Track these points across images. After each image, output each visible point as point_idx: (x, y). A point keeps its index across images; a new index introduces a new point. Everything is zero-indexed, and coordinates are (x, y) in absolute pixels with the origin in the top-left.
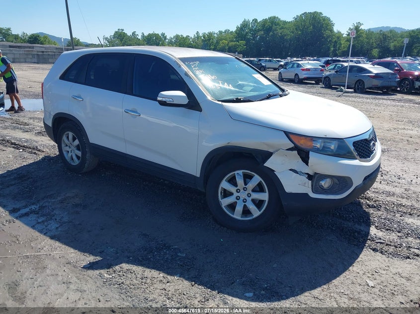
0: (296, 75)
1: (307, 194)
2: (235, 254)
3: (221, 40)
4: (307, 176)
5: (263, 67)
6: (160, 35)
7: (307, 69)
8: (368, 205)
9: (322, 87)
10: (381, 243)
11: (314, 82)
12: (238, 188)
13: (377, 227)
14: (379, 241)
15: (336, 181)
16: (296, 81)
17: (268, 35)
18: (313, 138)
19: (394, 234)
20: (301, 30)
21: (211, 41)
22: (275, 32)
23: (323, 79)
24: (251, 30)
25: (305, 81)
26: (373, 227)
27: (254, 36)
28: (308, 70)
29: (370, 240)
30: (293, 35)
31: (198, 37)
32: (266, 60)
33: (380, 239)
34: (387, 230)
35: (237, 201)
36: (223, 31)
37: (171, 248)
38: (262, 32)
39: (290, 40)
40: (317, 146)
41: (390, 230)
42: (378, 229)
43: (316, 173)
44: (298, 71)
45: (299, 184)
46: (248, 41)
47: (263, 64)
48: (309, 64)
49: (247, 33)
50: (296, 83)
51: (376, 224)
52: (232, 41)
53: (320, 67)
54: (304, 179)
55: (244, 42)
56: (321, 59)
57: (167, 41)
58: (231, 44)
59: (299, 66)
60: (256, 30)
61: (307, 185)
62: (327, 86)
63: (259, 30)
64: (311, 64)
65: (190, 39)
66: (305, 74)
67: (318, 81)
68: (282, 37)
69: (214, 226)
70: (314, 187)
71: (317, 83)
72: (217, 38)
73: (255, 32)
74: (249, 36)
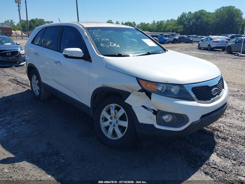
0: (209, 45)
1: (153, 125)
2: (99, 164)
3: (168, 25)
4: (153, 111)
5: (191, 40)
6: (132, 23)
7: (216, 41)
8: (218, 136)
9: (226, 53)
10: (215, 168)
11: (221, 50)
12: (111, 116)
13: (218, 154)
14: (214, 166)
15: (175, 117)
16: (209, 49)
17: (198, 21)
18: (157, 83)
19: (229, 161)
20: (219, 18)
21: (162, 26)
22: (203, 20)
23: (226, 48)
24: (187, 19)
25: (215, 49)
26: (215, 153)
27: (189, 22)
28: (218, 42)
29: (206, 164)
30: (214, 21)
31: (154, 24)
32: (193, 36)
33: (215, 164)
34: (226, 157)
35: (110, 125)
36: (170, 20)
37: (59, 155)
38: (194, 20)
39: (212, 24)
40: (159, 89)
41: (228, 157)
42: (218, 156)
43: (159, 110)
44: (210, 43)
45: (148, 117)
46: (185, 25)
47: (191, 39)
48: (218, 38)
49: (184, 21)
50: (209, 51)
51: (218, 152)
52: (175, 26)
53: (226, 40)
54: (151, 113)
55: (182, 26)
56: (228, 35)
57: (136, 26)
58: (174, 27)
59: (211, 39)
60: (190, 19)
61: (153, 118)
62: (229, 52)
63: (192, 19)
64: (219, 38)
65: (149, 25)
66: (215, 45)
67: (223, 49)
68: (207, 23)
69: (96, 142)
70: (158, 120)
71: (223, 51)
72: (166, 24)
73: (189, 20)
74: (186, 23)
